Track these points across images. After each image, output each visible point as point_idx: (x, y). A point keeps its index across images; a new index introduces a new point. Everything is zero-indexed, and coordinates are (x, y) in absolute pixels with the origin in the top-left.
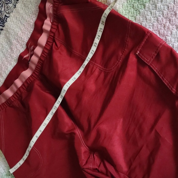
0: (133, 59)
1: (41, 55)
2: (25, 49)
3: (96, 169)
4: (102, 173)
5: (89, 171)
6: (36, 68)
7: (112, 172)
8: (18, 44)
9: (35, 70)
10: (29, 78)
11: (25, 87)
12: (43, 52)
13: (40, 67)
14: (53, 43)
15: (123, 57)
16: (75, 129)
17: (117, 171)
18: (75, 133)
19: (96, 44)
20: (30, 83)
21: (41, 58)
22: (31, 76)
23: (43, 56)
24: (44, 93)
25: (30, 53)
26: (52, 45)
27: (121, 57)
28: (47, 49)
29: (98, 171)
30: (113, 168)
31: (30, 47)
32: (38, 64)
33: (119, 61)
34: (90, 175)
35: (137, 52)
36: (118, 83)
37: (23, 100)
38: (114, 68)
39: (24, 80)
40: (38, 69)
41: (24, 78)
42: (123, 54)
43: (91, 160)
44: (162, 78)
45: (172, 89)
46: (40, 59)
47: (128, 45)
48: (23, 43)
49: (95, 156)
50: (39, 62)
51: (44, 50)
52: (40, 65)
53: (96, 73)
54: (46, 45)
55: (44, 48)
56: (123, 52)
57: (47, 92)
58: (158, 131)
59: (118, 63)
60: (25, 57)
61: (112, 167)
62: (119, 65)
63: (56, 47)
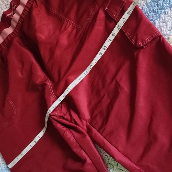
0: (101, 15)
1: (22, 13)
2: (9, 8)
3: (62, 117)
4: (67, 120)
5: (55, 118)
6: (17, 26)
7: (76, 119)
8: (3, 4)
9: (16, 28)
10: (10, 35)
11: (6, 43)
12: (24, 10)
13: (21, 25)
14: (34, 2)
15: (94, 13)
16: (46, 81)
17: (80, 118)
18: (46, 85)
19: (105, 48)
20: (10, 39)
21: (22, 15)
22: (12, 33)
23: (24, 14)
24: (22, 48)
25: (13, 12)
26: (33, 3)
27: (92, 14)
28: (27, 7)
29: (64, 119)
30: (77, 116)
31: (13, 6)
32: (19, 21)
33: (90, 18)
34: (55, 121)
35: (105, 8)
36: (87, 37)
37: (3, 55)
38: (85, 24)
39: (5, 37)
40: (18, 27)
41: (6, 35)
42: (93, 11)
43: (58, 109)
44: (125, 31)
45: (132, 40)
46: (21, 17)
47: (98, 2)
48: (8, 3)
49: (62, 105)
50: (20, 20)
51: (26, 8)
52: (20, 23)
53: (70, 29)
54: (27, 4)
55: (26, 6)
56: (94, 9)
57: (25, 48)
58: (118, 80)
59: (89, 20)
60: (8, 15)
61: (76, 114)
62: (89, 21)
63: (36, 6)
